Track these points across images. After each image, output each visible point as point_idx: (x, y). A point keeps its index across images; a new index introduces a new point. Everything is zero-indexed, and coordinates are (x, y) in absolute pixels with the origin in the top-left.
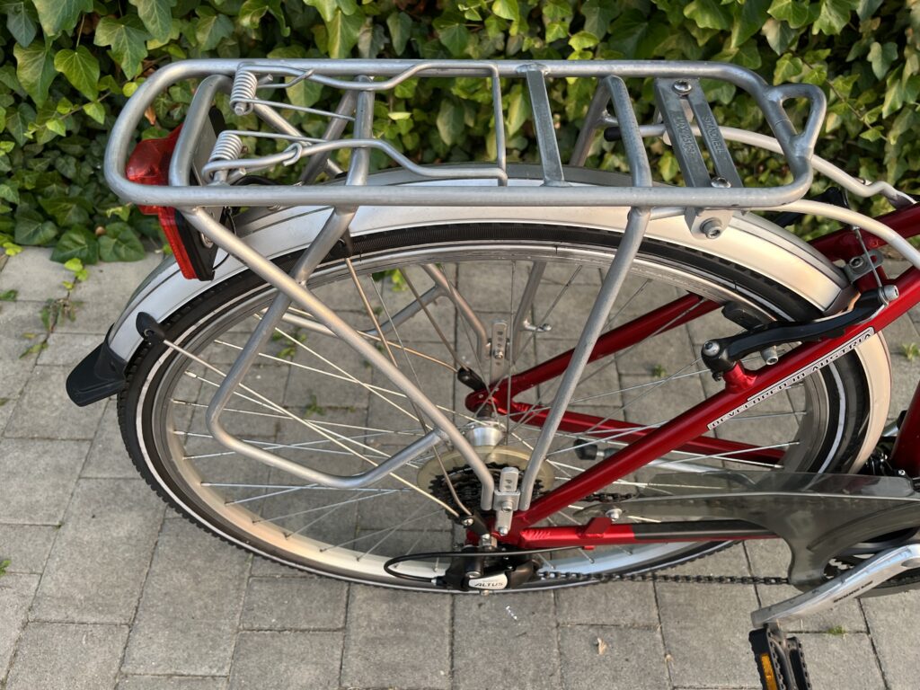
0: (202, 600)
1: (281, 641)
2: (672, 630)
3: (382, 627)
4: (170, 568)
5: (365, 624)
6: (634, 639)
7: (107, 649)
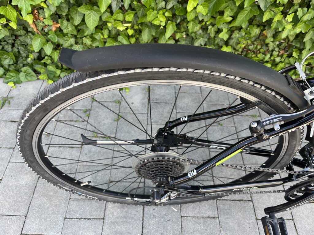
0: (52, 208)
1: (80, 223)
2: (223, 219)
3: (117, 218)
4: (40, 195)
5: (112, 216)
6: (209, 222)
7: (17, 225)
